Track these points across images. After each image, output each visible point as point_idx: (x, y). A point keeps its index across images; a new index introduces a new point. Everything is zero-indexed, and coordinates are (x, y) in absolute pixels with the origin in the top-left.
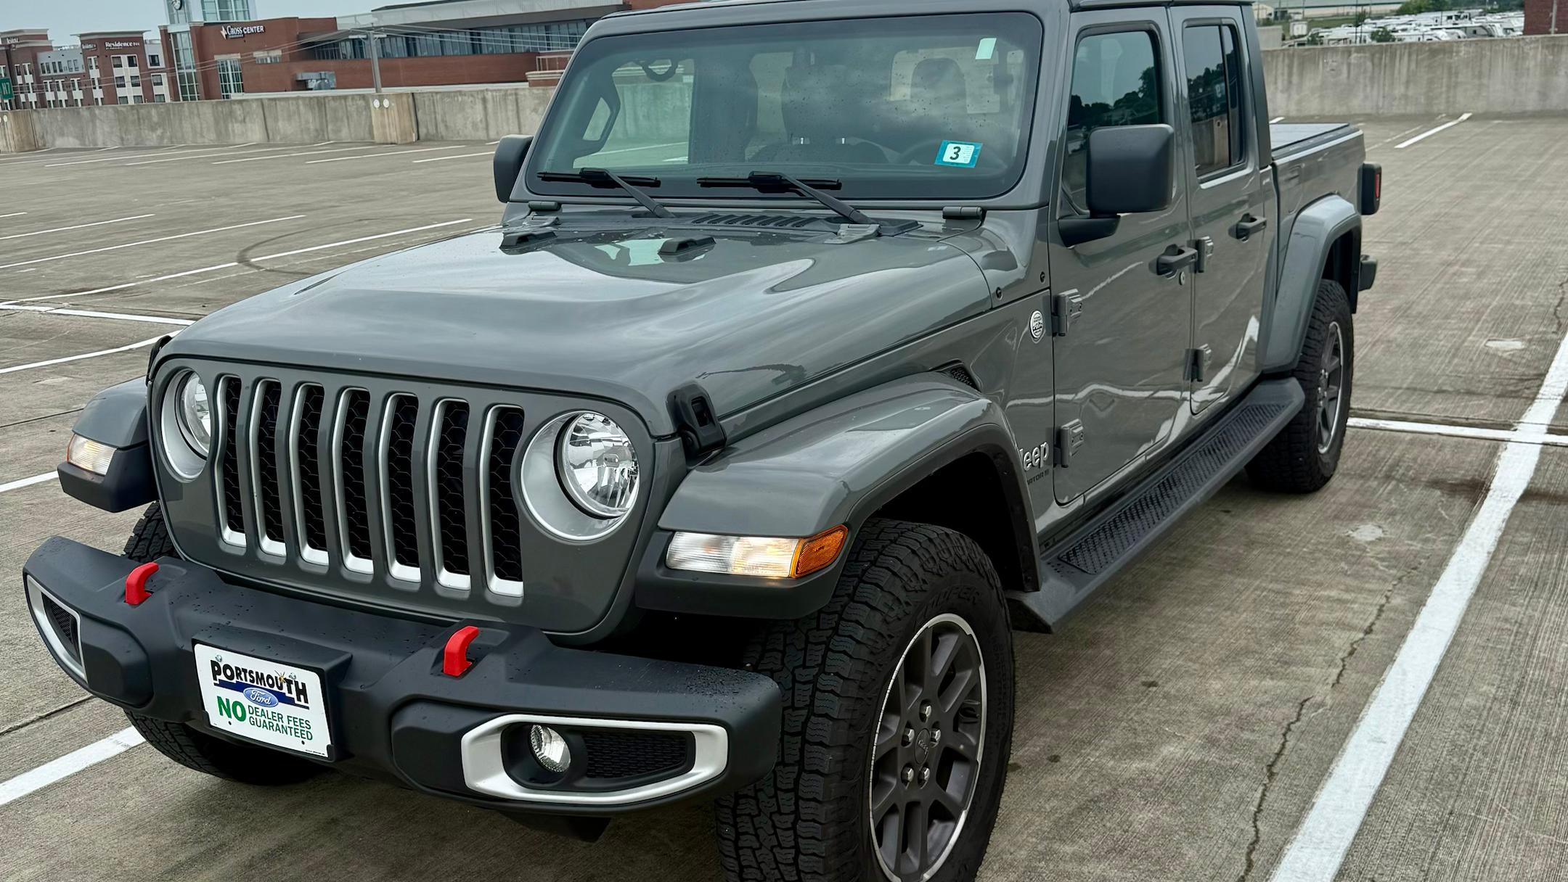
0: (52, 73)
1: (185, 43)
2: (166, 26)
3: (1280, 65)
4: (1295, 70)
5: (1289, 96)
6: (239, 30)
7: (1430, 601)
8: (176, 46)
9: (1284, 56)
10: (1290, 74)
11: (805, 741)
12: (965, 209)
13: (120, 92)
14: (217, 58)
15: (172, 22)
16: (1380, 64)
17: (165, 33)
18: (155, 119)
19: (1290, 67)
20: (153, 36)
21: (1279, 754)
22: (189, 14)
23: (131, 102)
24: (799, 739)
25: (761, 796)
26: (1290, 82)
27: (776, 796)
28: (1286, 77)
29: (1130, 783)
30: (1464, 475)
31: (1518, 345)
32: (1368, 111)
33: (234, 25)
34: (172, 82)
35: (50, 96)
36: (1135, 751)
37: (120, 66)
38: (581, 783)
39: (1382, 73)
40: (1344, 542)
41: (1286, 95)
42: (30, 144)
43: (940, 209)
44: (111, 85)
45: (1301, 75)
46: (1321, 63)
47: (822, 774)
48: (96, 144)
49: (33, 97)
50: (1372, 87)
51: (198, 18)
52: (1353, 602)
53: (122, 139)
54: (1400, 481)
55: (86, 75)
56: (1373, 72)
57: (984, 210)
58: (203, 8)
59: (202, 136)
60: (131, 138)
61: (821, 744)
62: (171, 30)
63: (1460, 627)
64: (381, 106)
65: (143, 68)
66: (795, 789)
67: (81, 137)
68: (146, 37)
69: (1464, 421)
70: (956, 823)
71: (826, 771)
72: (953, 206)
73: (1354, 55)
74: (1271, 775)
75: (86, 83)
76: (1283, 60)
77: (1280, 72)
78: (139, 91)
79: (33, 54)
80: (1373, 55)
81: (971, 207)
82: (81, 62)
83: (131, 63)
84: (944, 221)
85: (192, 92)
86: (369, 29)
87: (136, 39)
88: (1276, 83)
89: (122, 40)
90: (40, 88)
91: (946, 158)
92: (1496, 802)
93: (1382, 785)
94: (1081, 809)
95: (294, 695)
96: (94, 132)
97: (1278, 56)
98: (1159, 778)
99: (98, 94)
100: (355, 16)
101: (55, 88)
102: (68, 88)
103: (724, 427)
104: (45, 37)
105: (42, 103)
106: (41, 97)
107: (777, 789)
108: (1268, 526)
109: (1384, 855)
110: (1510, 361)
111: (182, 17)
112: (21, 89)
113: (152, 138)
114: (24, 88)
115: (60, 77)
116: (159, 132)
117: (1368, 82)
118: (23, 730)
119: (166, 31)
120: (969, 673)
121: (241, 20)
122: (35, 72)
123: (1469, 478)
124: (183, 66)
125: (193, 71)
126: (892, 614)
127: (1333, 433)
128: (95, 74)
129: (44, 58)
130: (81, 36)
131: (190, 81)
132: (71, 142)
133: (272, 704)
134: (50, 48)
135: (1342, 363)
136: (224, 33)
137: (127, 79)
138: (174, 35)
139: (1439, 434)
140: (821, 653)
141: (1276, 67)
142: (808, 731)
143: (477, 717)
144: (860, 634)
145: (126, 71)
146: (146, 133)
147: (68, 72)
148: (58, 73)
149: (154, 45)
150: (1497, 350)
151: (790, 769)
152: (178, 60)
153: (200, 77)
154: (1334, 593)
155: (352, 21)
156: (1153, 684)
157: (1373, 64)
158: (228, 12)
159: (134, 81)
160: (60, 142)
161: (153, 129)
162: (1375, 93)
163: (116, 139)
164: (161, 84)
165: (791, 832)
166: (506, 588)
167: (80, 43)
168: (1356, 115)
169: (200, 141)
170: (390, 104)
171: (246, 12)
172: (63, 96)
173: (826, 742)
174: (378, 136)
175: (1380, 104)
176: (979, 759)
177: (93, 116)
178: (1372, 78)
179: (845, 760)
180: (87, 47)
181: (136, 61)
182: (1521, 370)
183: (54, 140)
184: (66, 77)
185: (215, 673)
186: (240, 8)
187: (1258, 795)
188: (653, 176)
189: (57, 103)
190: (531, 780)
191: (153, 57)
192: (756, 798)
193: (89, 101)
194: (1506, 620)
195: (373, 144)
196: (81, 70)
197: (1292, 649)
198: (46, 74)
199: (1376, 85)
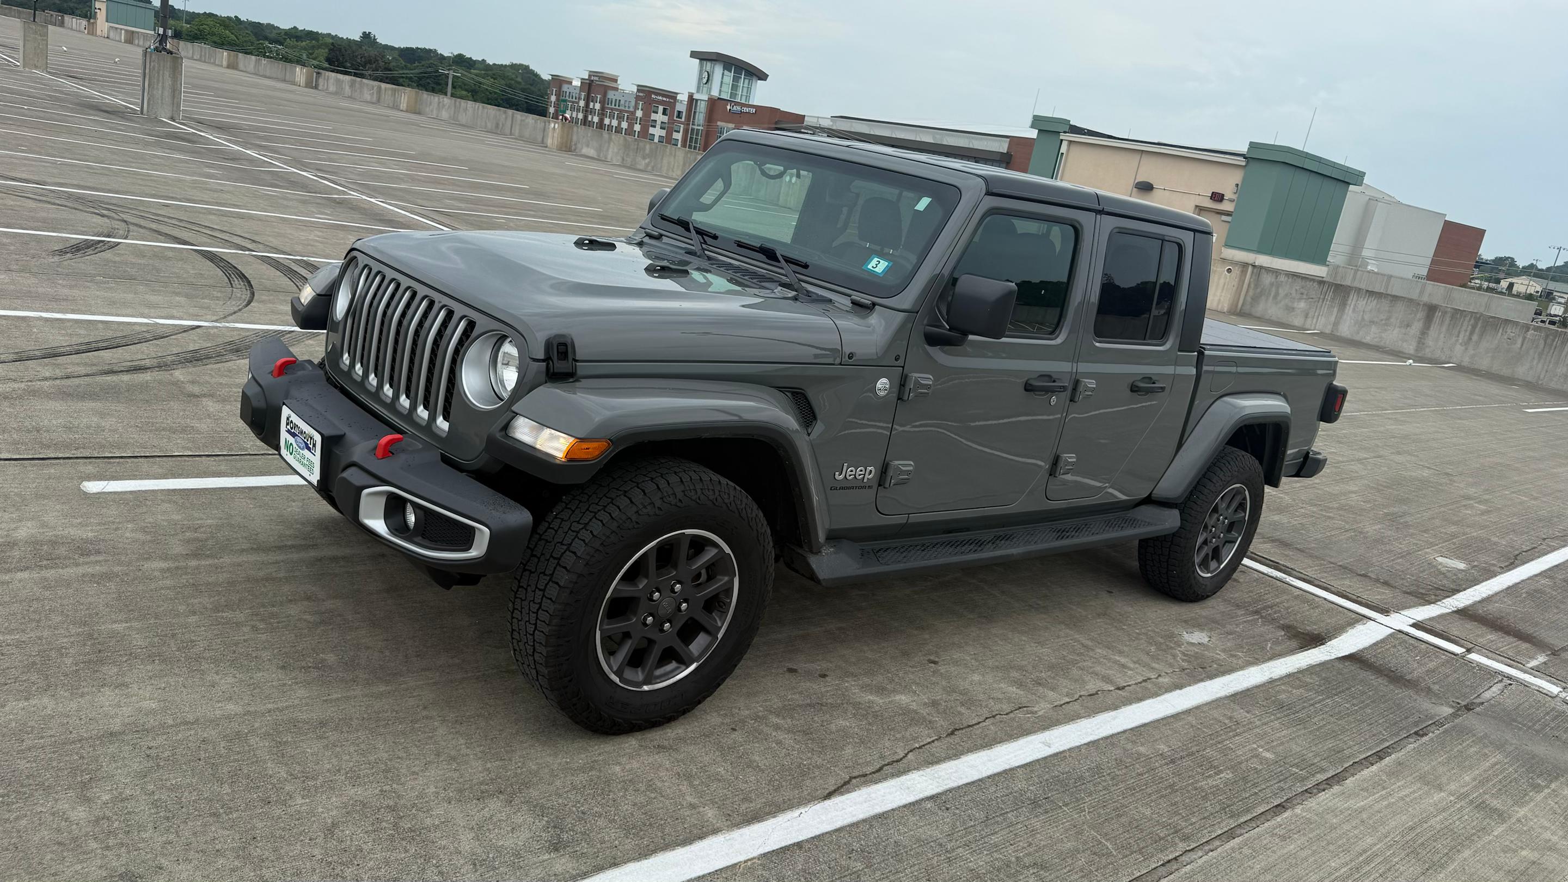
0: (613, 106)
1: (702, 108)
2: (693, 94)
3: (1466, 323)
4: (1477, 330)
5: (1466, 349)
6: (739, 108)
7: (1185, 690)
8: (695, 109)
9: (1471, 316)
10: (1472, 333)
11: (558, 564)
12: (863, 300)
13: (651, 130)
14: (719, 123)
15: (698, 92)
16: (1552, 345)
17: (691, 97)
18: (647, 151)
19: (1474, 327)
20: (683, 98)
21: (969, 726)
22: (711, 89)
23: (656, 140)
24: (556, 561)
25: (529, 589)
26: (1470, 339)
27: (535, 591)
28: (1468, 334)
29: (857, 705)
30: (1315, 629)
31: (1461, 566)
32: (1529, 379)
33: (737, 104)
34: (686, 131)
35: (607, 121)
36: (881, 690)
37: (657, 113)
38: (416, 539)
39: (1552, 351)
40: (1171, 636)
41: (1463, 348)
42: (566, 147)
43: (850, 296)
44: (647, 123)
45: (1481, 336)
46: (1501, 331)
47: (559, 586)
48: (606, 158)
49: (596, 119)
50: (1539, 361)
51: (715, 93)
52: (1131, 669)
53: (623, 159)
54: (1262, 617)
55: (633, 113)
56: (1543, 350)
57: (874, 304)
58: (721, 87)
59: (673, 171)
60: (629, 161)
61: (565, 568)
62: (695, 97)
63: (1190, 710)
64: (790, 181)
65: (671, 118)
66: (544, 590)
67: (599, 150)
68: (679, 97)
69: (1355, 597)
70: (687, 667)
71: (562, 584)
72: (857, 297)
73: (1531, 332)
74: (952, 733)
75: (632, 119)
76: (1470, 320)
77: (1464, 328)
78: (663, 133)
79: (606, 90)
80: (1547, 336)
81: (866, 299)
82: (633, 103)
83: (664, 113)
84: (851, 305)
85: (696, 143)
86: (816, 128)
87: (672, 96)
88: (1458, 336)
89: (663, 96)
90: (602, 114)
91: (870, 267)
92: (1086, 805)
93: (1018, 767)
94: (809, 705)
95: (311, 446)
96: (608, 150)
97: (1465, 317)
98: (877, 708)
99: (637, 128)
100: (818, 117)
101: (611, 117)
102: (620, 118)
103: (578, 368)
104: (616, 81)
105: (601, 125)
106: (601, 120)
107: (536, 587)
108: (1130, 609)
109: (972, 800)
110: (1444, 574)
111: (705, 89)
112: (591, 112)
113: (642, 163)
114: (592, 112)
115: (617, 110)
116: (647, 161)
117: (1536, 356)
118: (270, 456)
119: (692, 96)
120: (726, 579)
121: (743, 101)
122: (603, 103)
123: (1316, 632)
124: (696, 123)
125: (700, 128)
126: (644, 510)
127: (1222, 567)
128: (639, 114)
129: (611, 95)
130: (638, 86)
131: (697, 135)
132: (591, 152)
133: (303, 449)
134: (617, 89)
135: (1246, 519)
136: (729, 107)
137: (659, 123)
138: (697, 100)
139: (1325, 599)
140: (590, 518)
141: (1462, 324)
142: (562, 558)
143: (377, 482)
144: (616, 514)
145: (659, 117)
146: (639, 159)
147: (623, 108)
148: (617, 107)
149: (682, 107)
150: (1441, 564)
151: (545, 577)
152: (694, 118)
153: (704, 133)
154: (1123, 660)
155: (815, 120)
156: (935, 663)
157: (1545, 343)
158: (736, 94)
159: (663, 125)
160: (585, 151)
161: (644, 158)
162: (1540, 366)
163: (619, 158)
164: (679, 132)
165: (535, 615)
166: (442, 424)
167: (635, 91)
168: (1518, 380)
169: (670, 174)
170: (796, 182)
171: (748, 97)
172: (615, 123)
173: (568, 568)
174: (781, 202)
175: (1542, 377)
176: (720, 636)
177: (610, 139)
178: (1541, 355)
179: (576, 583)
180: (641, 94)
181: (668, 112)
182: (1445, 582)
183: (582, 148)
184: (621, 111)
185: (287, 424)
186: (745, 93)
187: (929, 740)
188: (714, 232)
189: (610, 127)
190: (396, 530)
191: (679, 112)
192: (526, 590)
193: (630, 131)
194: (1231, 718)
195: (777, 205)
196: (632, 109)
197: (1054, 678)
198: (609, 106)
199: (1542, 361)
